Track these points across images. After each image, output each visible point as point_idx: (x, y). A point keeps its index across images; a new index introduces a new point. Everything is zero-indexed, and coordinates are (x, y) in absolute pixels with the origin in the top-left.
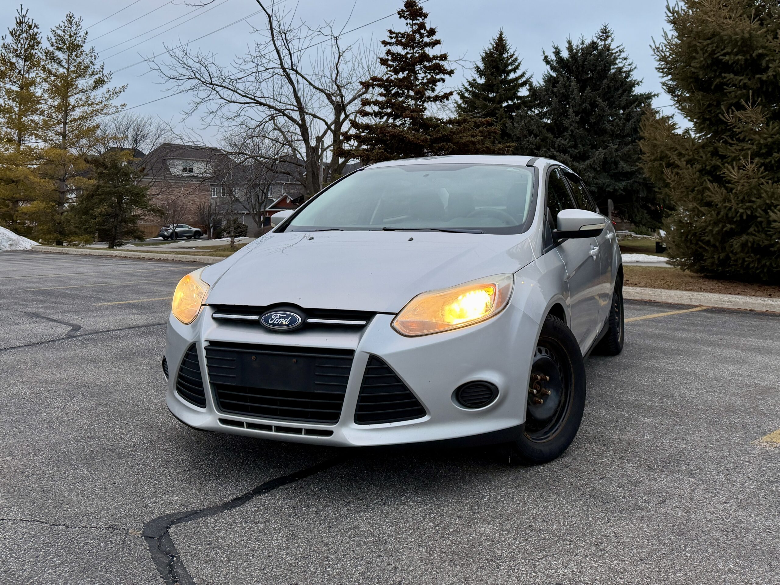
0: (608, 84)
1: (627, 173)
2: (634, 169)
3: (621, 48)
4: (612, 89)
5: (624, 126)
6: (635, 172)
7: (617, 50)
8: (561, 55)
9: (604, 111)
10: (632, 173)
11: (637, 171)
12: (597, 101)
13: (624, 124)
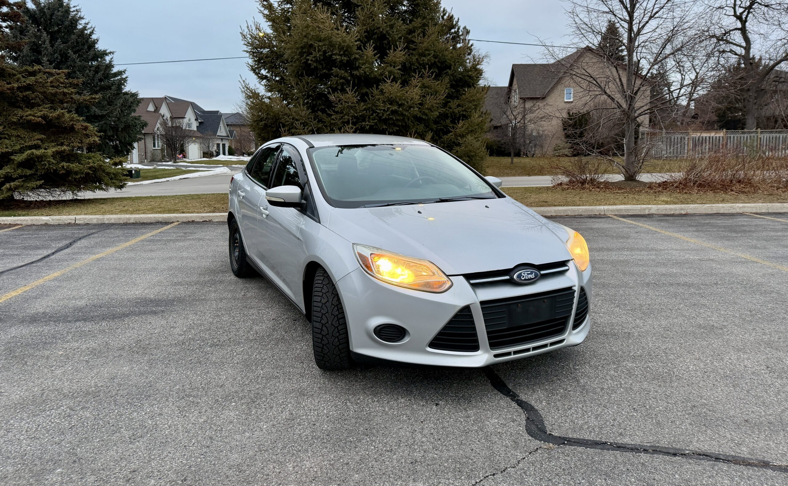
0: (76, 39)
1: (99, 116)
2: (105, 113)
3: (78, 8)
4: (80, 44)
5: (94, 77)
6: (105, 115)
7: (75, 9)
8: (27, 6)
9: (75, 62)
10: (103, 117)
11: (107, 114)
12: (69, 53)
13: (94, 75)
